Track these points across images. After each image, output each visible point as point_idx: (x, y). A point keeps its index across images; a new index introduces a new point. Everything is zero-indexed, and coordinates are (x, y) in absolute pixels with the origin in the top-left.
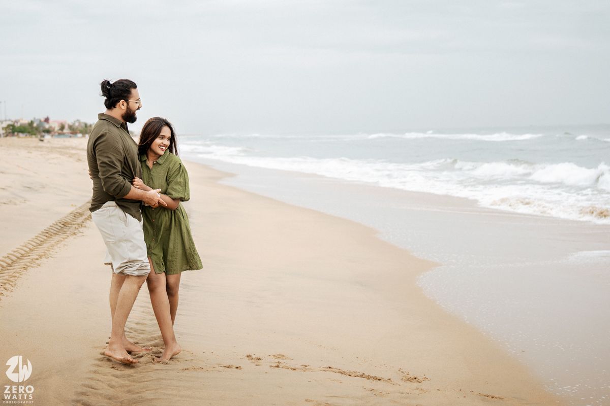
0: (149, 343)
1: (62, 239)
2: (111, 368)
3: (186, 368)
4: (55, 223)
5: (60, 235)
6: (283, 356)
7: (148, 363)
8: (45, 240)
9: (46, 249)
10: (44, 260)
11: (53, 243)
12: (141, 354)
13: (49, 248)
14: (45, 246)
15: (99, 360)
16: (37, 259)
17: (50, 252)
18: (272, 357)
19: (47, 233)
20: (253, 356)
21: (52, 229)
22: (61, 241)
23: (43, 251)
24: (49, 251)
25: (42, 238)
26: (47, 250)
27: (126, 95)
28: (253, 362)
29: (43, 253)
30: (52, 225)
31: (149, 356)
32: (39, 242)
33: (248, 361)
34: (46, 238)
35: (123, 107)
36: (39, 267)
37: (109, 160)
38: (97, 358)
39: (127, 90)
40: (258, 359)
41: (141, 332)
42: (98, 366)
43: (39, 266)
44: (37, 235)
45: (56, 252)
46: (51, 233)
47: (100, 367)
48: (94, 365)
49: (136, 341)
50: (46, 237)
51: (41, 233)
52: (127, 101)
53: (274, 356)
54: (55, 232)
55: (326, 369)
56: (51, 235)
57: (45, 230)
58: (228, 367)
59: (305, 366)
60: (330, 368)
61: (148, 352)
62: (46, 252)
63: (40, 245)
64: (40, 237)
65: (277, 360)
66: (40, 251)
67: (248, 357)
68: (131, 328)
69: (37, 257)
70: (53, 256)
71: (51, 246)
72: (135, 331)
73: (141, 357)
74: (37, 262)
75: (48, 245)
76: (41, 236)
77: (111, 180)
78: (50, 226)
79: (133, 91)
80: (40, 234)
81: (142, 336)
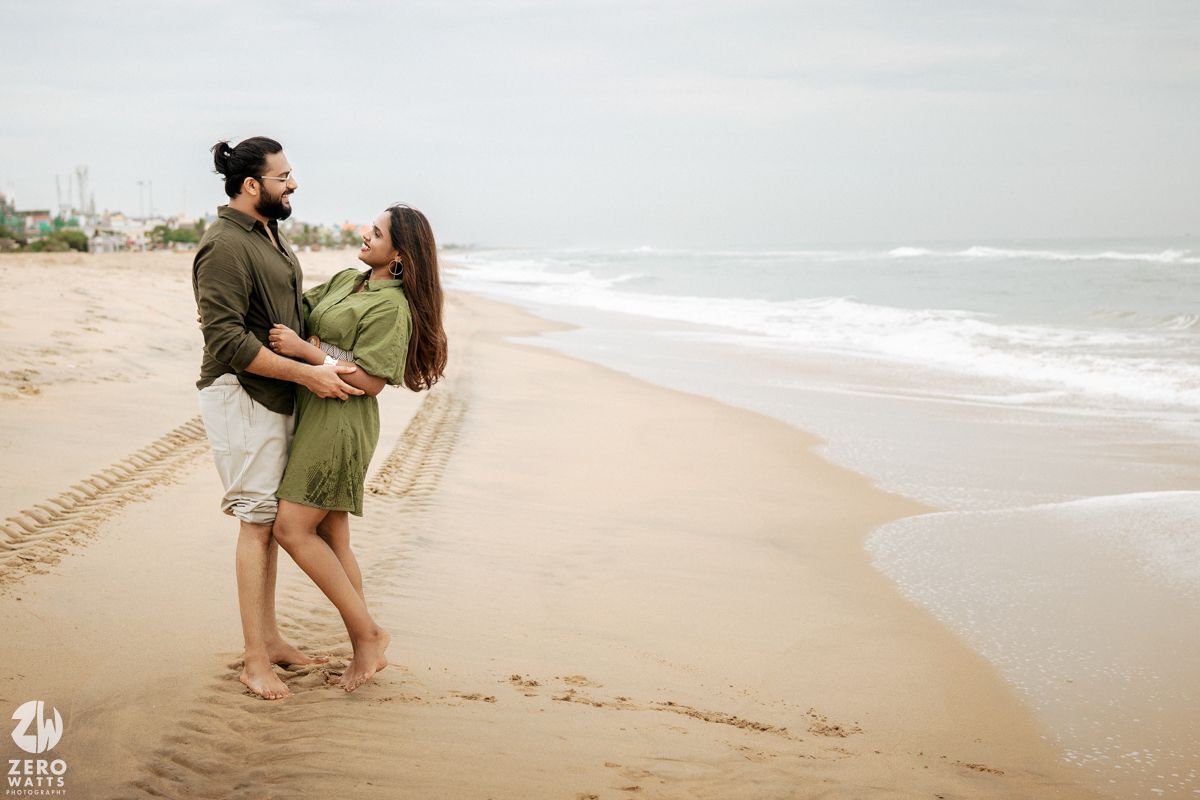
0: (325, 649)
1: (204, 449)
2: (244, 693)
3: (387, 696)
4: (196, 418)
5: (201, 440)
6: (584, 679)
7: (316, 685)
8: (172, 450)
9: (169, 466)
10: (160, 488)
11: (184, 455)
12: (307, 668)
13: (173, 465)
14: (169, 460)
15: (223, 678)
16: (147, 486)
17: (176, 474)
18: (562, 680)
19: (178, 436)
20: (524, 679)
21: (189, 429)
22: (202, 452)
23: (161, 471)
24: (174, 470)
25: (164, 446)
26: (169, 470)
27: (254, 167)
28: (520, 690)
29: (159, 476)
30: (190, 421)
31: (320, 672)
32: (158, 454)
33: (512, 688)
34: (172, 446)
35: (253, 192)
36: (148, 501)
37: (215, 293)
38: (219, 674)
39: (257, 159)
40: (533, 684)
41: (317, 627)
42: (220, 689)
43: (149, 498)
44: (156, 440)
45: (187, 474)
46: (184, 437)
47: (224, 690)
48: (212, 687)
49: (302, 645)
50: (175, 444)
51: (164, 436)
52: (258, 179)
53: (567, 679)
54: (193, 435)
55: (661, 707)
56: (184, 441)
57: (175, 431)
58: (471, 698)
59: (623, 699)
60: (670, 704)
61: (319, 665)
62: (168, 472)
63: (158, 459)
64: (161, 445)
65: (569, 688)
66: (156, 471)
67: (515, 678)
68: (300, 620)
69: (148, 482)
70: (179, 481)
71: (180, 462)
72: (307, 626)
73: (306, 674)
74: (147, 491)
75: (174, 459)
76: (164, 442)
77: (215, 333)
78: (187, 424)
79: (271, 159)
80: (163, 439)
81: (318, 635)
